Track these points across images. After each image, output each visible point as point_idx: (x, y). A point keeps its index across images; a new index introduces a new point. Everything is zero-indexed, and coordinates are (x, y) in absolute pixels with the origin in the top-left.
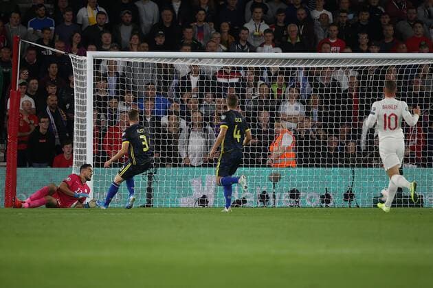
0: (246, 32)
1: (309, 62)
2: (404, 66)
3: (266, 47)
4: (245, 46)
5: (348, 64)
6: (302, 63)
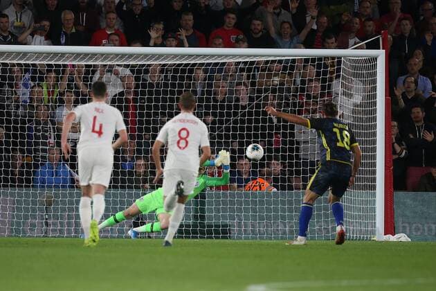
0: (5, 19)
1: (91, 58)
2: (209, 64)
3: (38, 38)
4: (8, 36)
5: (139, 61)
6: (82, 59)
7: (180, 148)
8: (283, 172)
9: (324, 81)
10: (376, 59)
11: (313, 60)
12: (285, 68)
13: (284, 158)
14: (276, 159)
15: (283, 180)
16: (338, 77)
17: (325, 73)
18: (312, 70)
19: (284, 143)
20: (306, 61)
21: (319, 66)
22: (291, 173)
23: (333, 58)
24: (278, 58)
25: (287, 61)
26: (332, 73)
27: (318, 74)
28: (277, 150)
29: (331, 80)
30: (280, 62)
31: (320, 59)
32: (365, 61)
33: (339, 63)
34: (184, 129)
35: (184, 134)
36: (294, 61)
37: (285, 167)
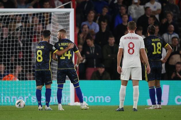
7: (130, 54)
8: (22, 71)
9: (43, 24)
10: (69, 13)
11: (37, 14)
12: (23, 19)
13: (23, 64)
14: (19, 64)
15: (23, 75)
16: (50, 23)
17: (43, 21)
18: (37, 19)
19: (23, 56)
20: (34, 14)
21: (40, 17)
22: (26, 71)
23: (47, 13)
24: (19, 14)
25: (24, 15)
26: (47, 21)
27: (40, 21)
28: (19, 60)
29: (46, 24)
30: (20, 15)
31: (41, 14)
32: (64, 14)
33: (51, 15)
34: (131, 43)
35: (131, 46)
36: (27, 15)
37: (23, 68)
